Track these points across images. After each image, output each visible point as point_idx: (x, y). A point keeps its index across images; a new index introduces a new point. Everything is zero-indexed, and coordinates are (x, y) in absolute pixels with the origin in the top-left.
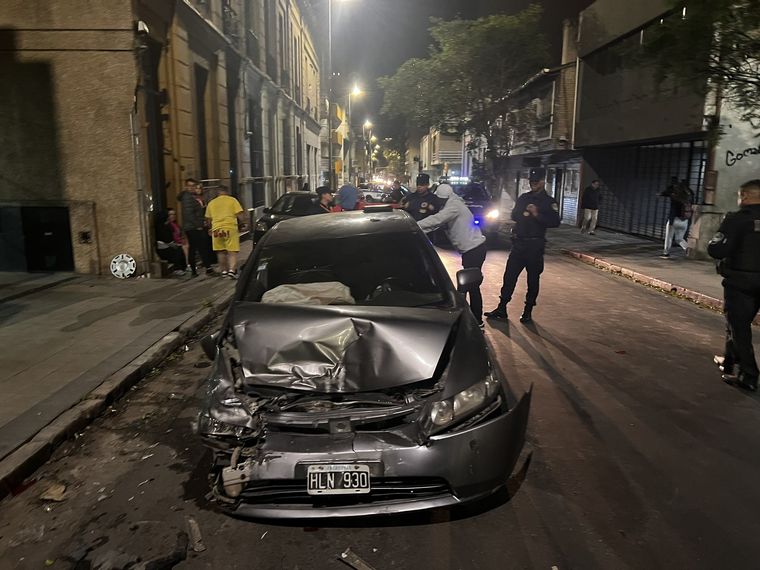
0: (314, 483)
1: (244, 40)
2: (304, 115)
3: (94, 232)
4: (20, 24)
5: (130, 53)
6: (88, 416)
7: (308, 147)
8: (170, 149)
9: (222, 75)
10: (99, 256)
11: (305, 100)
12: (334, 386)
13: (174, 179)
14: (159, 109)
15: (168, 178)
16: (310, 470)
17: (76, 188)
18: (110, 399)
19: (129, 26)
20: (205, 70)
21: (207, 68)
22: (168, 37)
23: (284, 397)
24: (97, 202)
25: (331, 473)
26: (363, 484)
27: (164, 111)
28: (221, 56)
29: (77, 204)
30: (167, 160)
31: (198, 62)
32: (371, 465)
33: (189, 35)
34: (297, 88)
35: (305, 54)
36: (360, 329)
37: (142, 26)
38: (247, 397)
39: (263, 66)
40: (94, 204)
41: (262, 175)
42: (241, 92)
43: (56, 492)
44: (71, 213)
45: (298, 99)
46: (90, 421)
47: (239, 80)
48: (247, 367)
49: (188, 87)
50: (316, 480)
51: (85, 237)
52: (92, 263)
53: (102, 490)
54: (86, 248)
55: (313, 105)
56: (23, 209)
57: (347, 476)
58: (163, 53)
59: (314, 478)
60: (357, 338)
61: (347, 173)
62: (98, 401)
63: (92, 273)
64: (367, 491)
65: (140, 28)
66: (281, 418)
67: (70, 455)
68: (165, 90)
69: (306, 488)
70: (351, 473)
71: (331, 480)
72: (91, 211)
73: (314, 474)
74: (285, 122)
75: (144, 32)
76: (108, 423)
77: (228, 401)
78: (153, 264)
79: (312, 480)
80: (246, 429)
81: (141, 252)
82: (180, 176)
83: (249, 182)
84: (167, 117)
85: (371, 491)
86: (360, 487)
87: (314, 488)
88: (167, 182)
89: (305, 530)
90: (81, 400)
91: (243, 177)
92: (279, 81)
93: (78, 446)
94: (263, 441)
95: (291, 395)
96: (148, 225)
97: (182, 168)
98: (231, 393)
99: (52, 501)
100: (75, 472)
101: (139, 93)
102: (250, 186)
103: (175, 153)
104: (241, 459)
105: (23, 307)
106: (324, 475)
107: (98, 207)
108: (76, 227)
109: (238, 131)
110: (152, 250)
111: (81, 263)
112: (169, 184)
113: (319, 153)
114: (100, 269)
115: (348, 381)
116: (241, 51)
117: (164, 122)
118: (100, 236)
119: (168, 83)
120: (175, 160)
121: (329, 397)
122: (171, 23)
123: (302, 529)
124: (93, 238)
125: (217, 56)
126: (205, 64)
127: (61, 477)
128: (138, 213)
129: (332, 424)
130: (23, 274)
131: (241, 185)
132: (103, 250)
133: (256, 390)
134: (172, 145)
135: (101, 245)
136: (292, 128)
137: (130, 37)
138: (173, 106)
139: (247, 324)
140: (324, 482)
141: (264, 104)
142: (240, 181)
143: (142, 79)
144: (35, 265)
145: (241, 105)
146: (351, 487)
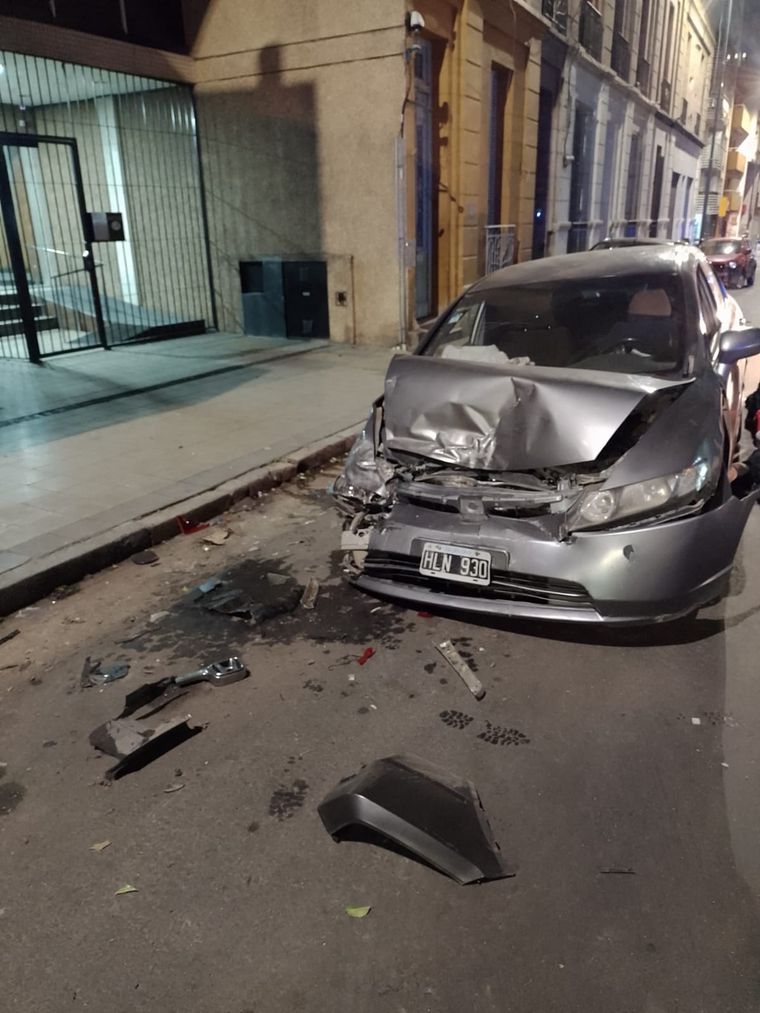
0: (428, 562)
1: (577, 18)
2: (672, 126)
3: (350, 292)
4: (285, 38)
5: (400, 57)
6: (275, 478)
7: (676, 177)
8: (446, 184)
9: (533, 76)
10: (354, 322)
11: (678, 103)
12: (480, 461)
13: (449, 225)
14: (436, 130)
15: (442, 224)
16: (426, 547)
17: (336, 239)
18: (302, 466)
19: (402, 21)
20: (508, 70)
21: (511, 66)
22: (456, 29)
23: (423, 467)
24: (355, 255)
25: (448, 555)
26: (483, 574)
27: (443, 133)
28: (535, 46)
29: (334, 257)
30: (443, 198)
31: (497, 59)
32: (495, 554)
33: (485, 22)
34: (666, 85)
35: (687, 28)
36: (520, 391)
37: (417, 19)
38: (385, 461)
39: (606, 55)
40: (352, 258)
41: (586, 219)
42: (563, 97)
43: (218, 536)
44: (329, 269)
45: (665, 102)
46: (277, 484)
47: (563, 80)
48: (390, 429)
49: (477, 97)
50: (431, 560)
51: (341, 298)
52: (347, 329)
53: (257, 543)
54: (342, 310)
55: (692, 110)
56: (284, 265)
57: (465, 562)
58: (447, 51)
59: (429, 557)
60: (515, 404)
61: (746, 216)
62: (290, 465)
63: (347, 341)
64: (486, 583)
65: (414, 22)
66: (411, 488)
67: (247, 510)
68: (445, 104)
69: (418, 567)
70: (471, 559)
71: (447, 563)
72: (349, 265)
73: (430, 552)
74: (636, 139)
75: (418, 26)
76: (293, 488)
77: (365, 463)
78: (410, 333)
79: (427, 559)
80: (377, 496)
81: (398, 319)
82: (457, 219)
83: (562, 228)
84: (445, 141)
85: (491, 584)
86: (478, 577)
87: (427, 568)
88: (440, 229)
89: (419, 615)
90: (273, 462)
91: (554, 221)
92: (633, 76)
93: (258, 504)
94: (389, 511)
95: (431, 465)
96: (407, 284)
97: (460, 209)
98: (370, 456)
99: (213, 544)
100: (242, 525)
101: (407, 110)
102: (566, 235)
103: (453, 189)
104: (364, 525)
105: (264, 372)
106: (440, 556)
107: (355, 261)
108: (333, 287)
109: (553, 157)
110: (410, 317)
111: (337, 329)
112: (442, 231)
113: (696, 185)
114: (355, 336)
115: (497, 457)
116: (571, 37)
117: (442, 148)
118: (356, 297)
119: (450, 94)
120: (453, 199)
121: (476, 475)
122: (461, 9)
123: (416, 613)
124: (349, 298)
125: (528, 49)
126: (507, 60)
127: (230, 526)
128: (397, 268)
129: (462, 501)
130: (282, 340)
131: (550, 233)
132: (359, 314)
133: (397, 456)
134: (450, 179)
135: (357, 309)
136: (648, 150)
137: (400, 35)
138: (454, 125)
139: (398, 379)
140: (439, 564)
141: (601, 113)
142: (549, 227)
143: (413, 91)
144: (293, 331)
145: (562, 117)
146: (469, 575)
